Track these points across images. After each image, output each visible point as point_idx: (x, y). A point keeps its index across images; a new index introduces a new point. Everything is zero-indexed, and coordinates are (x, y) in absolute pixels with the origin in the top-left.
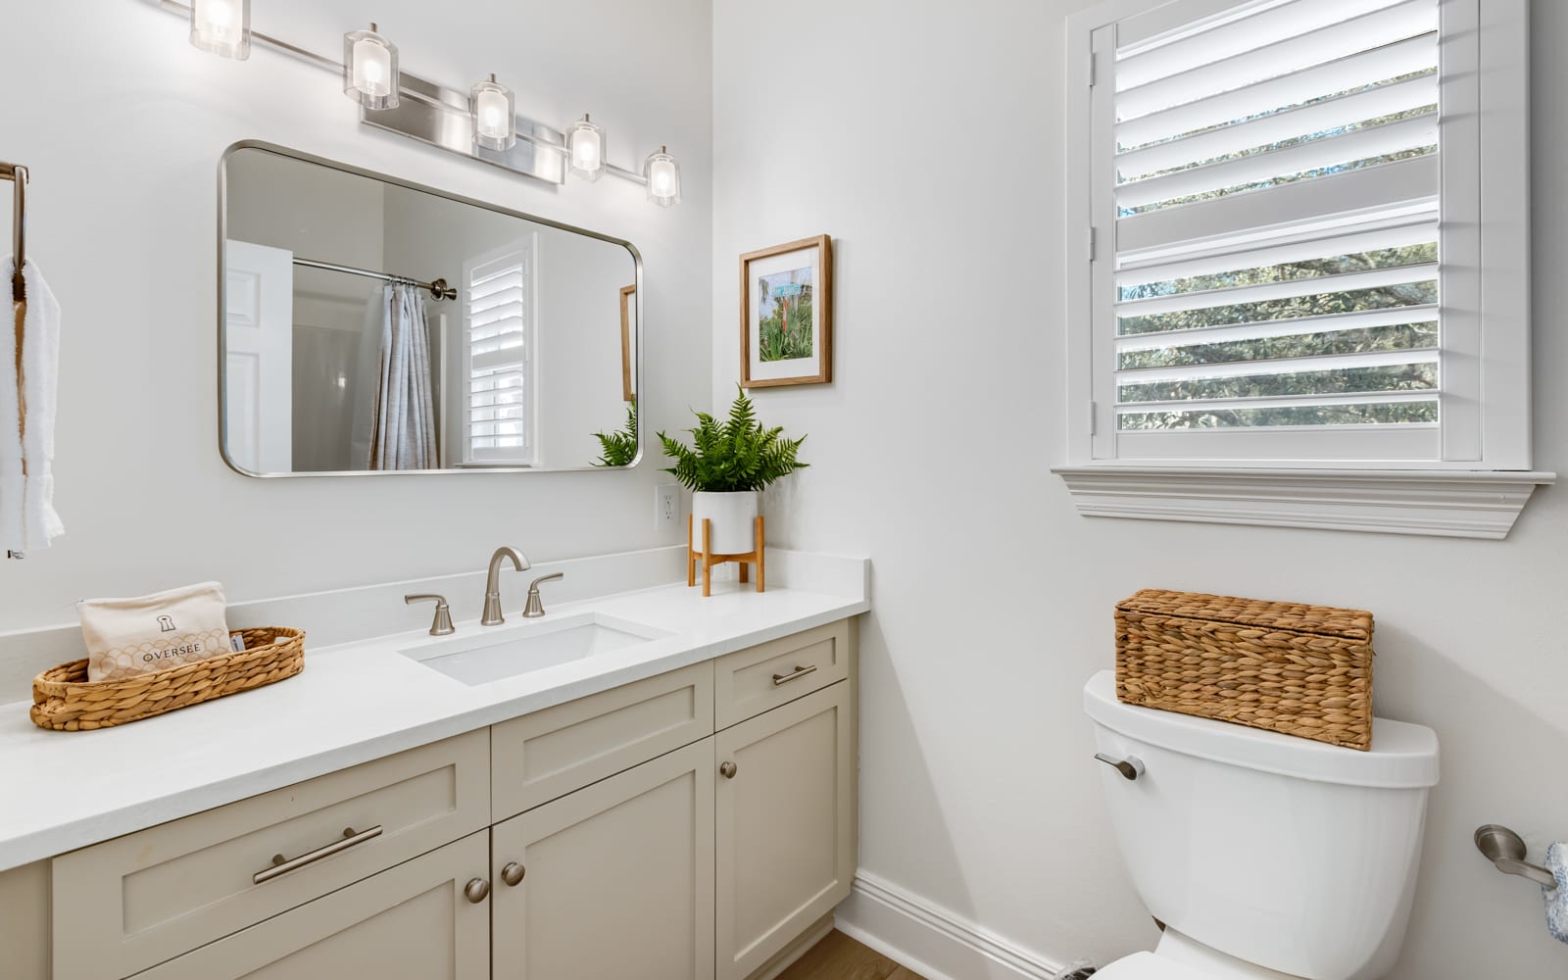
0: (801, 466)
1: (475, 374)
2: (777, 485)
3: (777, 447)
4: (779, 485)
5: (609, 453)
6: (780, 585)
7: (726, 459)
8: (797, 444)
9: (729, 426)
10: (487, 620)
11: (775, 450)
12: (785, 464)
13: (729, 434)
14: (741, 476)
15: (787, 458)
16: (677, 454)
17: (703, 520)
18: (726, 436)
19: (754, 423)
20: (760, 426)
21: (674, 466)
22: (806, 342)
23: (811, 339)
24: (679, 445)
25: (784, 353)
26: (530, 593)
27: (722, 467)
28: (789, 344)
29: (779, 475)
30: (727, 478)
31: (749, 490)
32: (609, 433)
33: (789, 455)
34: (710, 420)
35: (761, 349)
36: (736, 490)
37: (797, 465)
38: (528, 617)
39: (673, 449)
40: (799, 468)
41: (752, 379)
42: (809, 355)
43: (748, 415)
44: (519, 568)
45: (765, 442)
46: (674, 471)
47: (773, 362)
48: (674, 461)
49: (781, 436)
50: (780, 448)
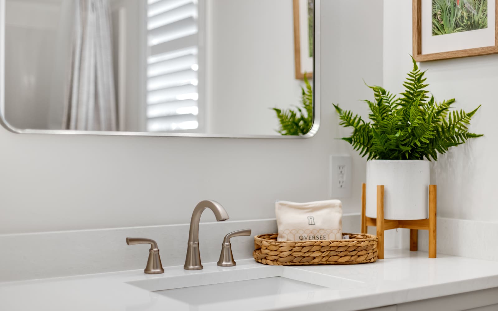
0: (474, 136)
1: (152, 60)
2: (448, 157)
3: (450, 118)
4: (450, 156)
5: (285, 127)
6: (452, 253)
7: (401, 128)
8: (470, 115)
9: (403, 97)
10: (189, 265)
11: (448, 121)
12: (458, 135)
13: (403, 105)
14: (415, 144)
15: (460, 129)
16: (352, 125)
17: (378, 186)
18: (400, 107)
19: (427, 95)
20: (432, 99)
21: (349, 135)
22: (480, 14)
23: (486, 10)
24: (354, 116)
25: (457, 26)
26: (223, 245)
27: (397, 135)
28: (462, 17)
29: (452, 145)
30: (402, 147)
31: (422, 159)
32: (285, 108)
33: (462, 125)
34: (384, 92)
35: (433, 23)
36: (409, 159)
37: (470, 136)
38: (222, 266)
39: (348, 120)
40: (472, 139)
41: (425, 51)
42: (484, 26)
43: (421, 87)
44: (219, 219)
45: (439, 113)
46: (350, 140)
47: (444, 35)
48: (349, 131)
49: (452, 109)
50: (452, 119)
